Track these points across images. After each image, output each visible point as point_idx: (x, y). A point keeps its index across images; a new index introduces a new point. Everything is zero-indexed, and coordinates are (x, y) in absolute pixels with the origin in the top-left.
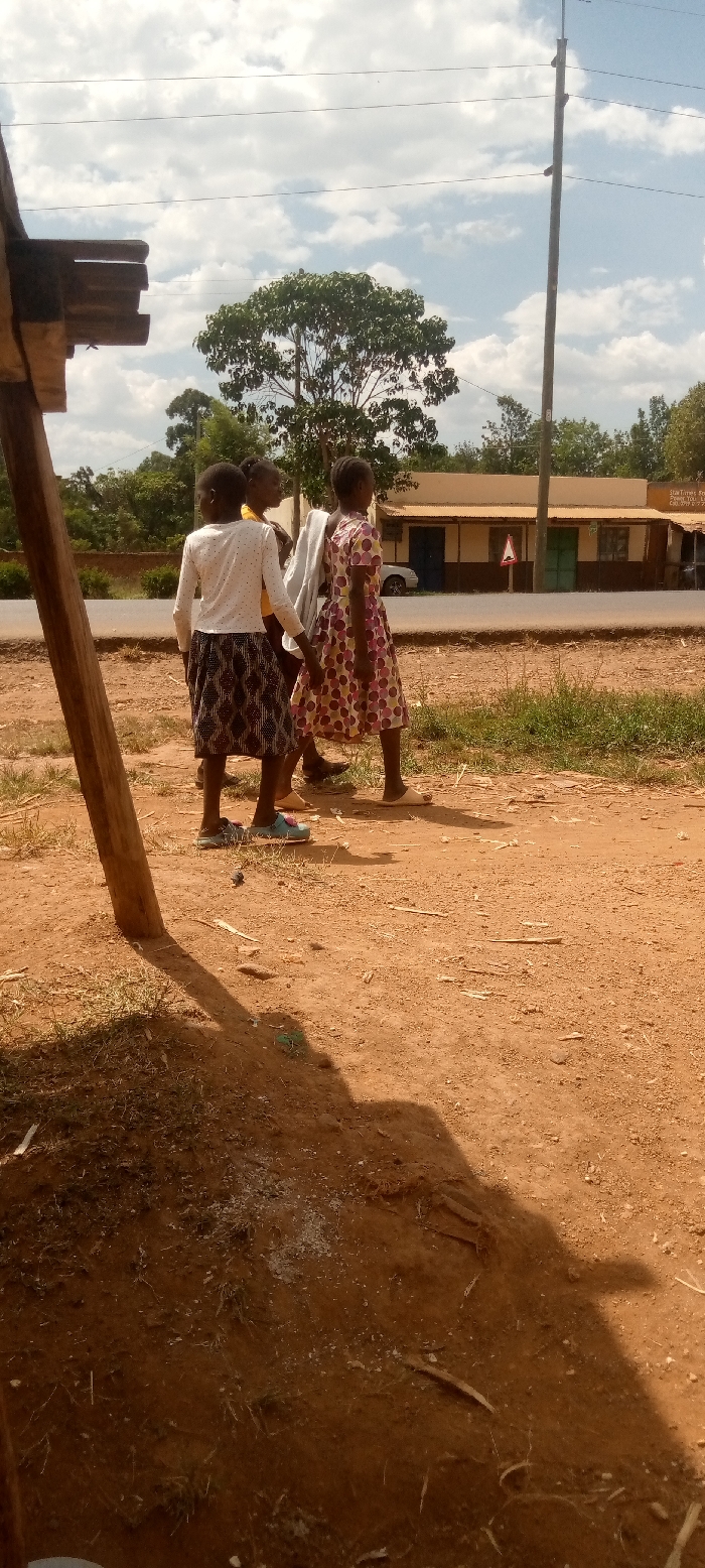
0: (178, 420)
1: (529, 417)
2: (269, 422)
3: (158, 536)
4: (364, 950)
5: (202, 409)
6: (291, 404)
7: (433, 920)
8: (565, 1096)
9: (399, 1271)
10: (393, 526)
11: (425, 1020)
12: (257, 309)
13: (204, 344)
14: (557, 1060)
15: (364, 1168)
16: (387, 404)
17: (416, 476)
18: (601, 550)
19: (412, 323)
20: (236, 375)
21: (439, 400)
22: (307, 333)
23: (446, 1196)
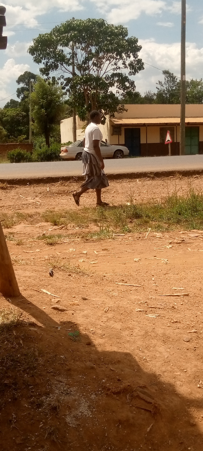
0: (22, 85)
1: (177, 79)
2: (62, 84)
3: (14, 136)
4: (105, 300)
5: (32, 80)
6: (71, 76)
7: (134, 288)
8: (189, 354)
9: (120, 422)
10: (117, 128)
11: (131, 326)
13: (32, 51)
14: (186, 341)
15: (105, 383)
16: (114, 75)
17: (127, 106)
19: (123, 40)
20: (47, 64)
21: (135, 73)
22: (77, 46)
23: (138, 392)
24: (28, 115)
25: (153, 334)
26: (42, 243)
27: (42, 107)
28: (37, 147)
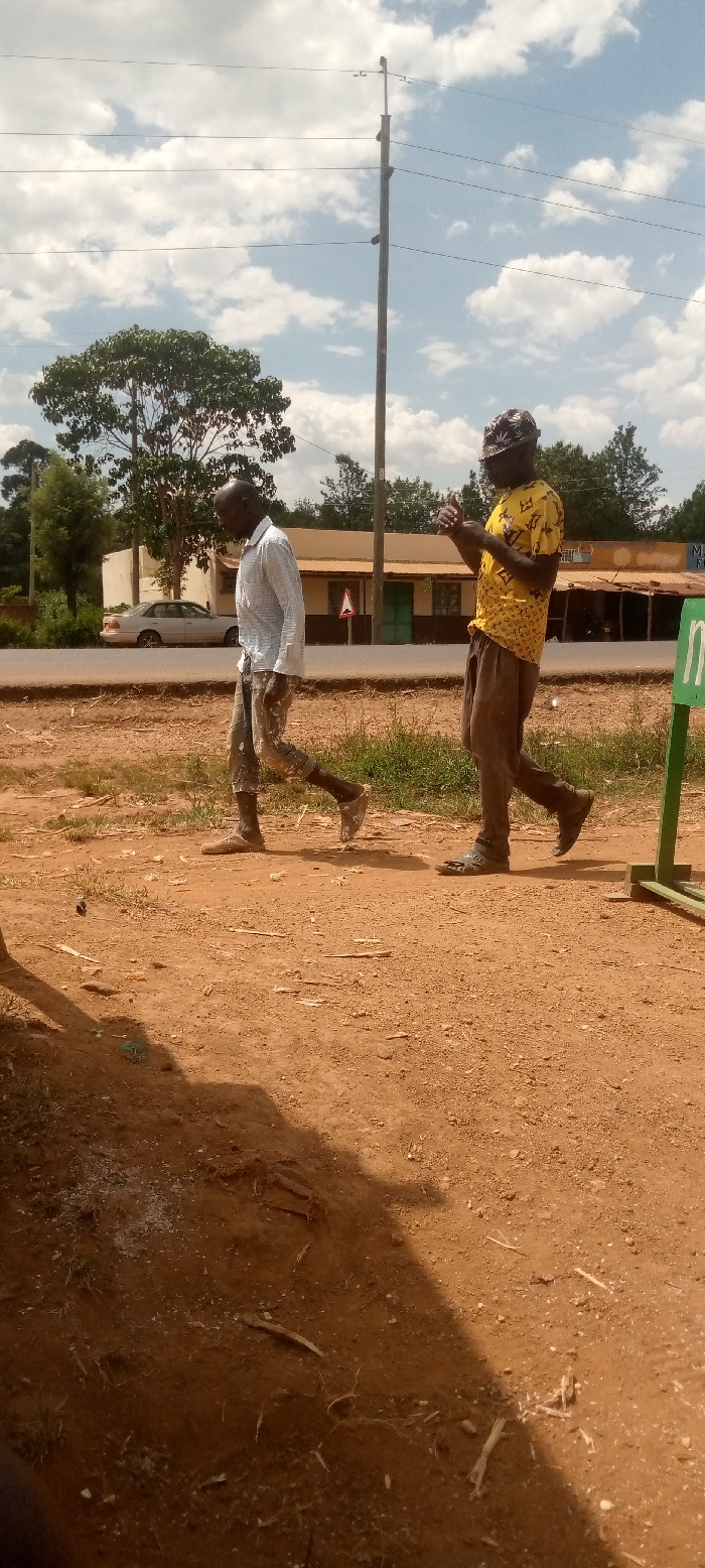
0: (14, 470)
1: (366, 476)
2: (108, 473)
4: (206, 968)
5: (38, 460)
6: (128, 455)
7: (271, 940)
8: (391, 1087)
9: (237, 1242)
11: (263, 1026)
12: (94, 362)
13: (40, 394)
14: (383, 1056)
15: (205, 1155)
16: (229, 460)
18: (435, 604)
19: (249, 380)
20: (74, 428)
21: (276, 456)
22: (144, 388)
23: (279, 1174)
24: (26, 541)
25: (312, 1043)
26: (56, 835)
27: (60, 522)
28: (47, 615)
